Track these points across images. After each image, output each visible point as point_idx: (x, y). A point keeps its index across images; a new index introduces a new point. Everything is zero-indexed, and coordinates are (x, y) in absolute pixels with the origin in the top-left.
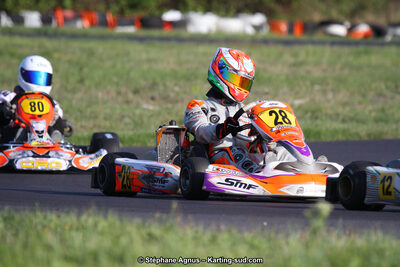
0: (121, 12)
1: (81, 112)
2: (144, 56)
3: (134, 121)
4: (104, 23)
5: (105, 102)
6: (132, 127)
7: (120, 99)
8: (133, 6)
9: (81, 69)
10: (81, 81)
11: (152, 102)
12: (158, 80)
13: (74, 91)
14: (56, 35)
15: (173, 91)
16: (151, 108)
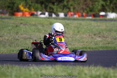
0: (87, 13)
1: (79, 41)
2: (96, 25)
3: (95, 43)
4: (83, 16)
5: (86, 38)
6: (94, 45)
7: (90, 37)
8: (91, 11)
9: (78, 29)
10: (78, 32)
11: (99, 38)
12: (101, 31)
13: (76, 35)
15: (105, 34)
16: (99, 39)
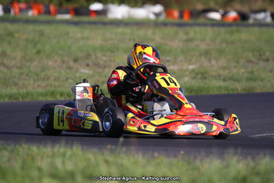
14: (14, 21)
